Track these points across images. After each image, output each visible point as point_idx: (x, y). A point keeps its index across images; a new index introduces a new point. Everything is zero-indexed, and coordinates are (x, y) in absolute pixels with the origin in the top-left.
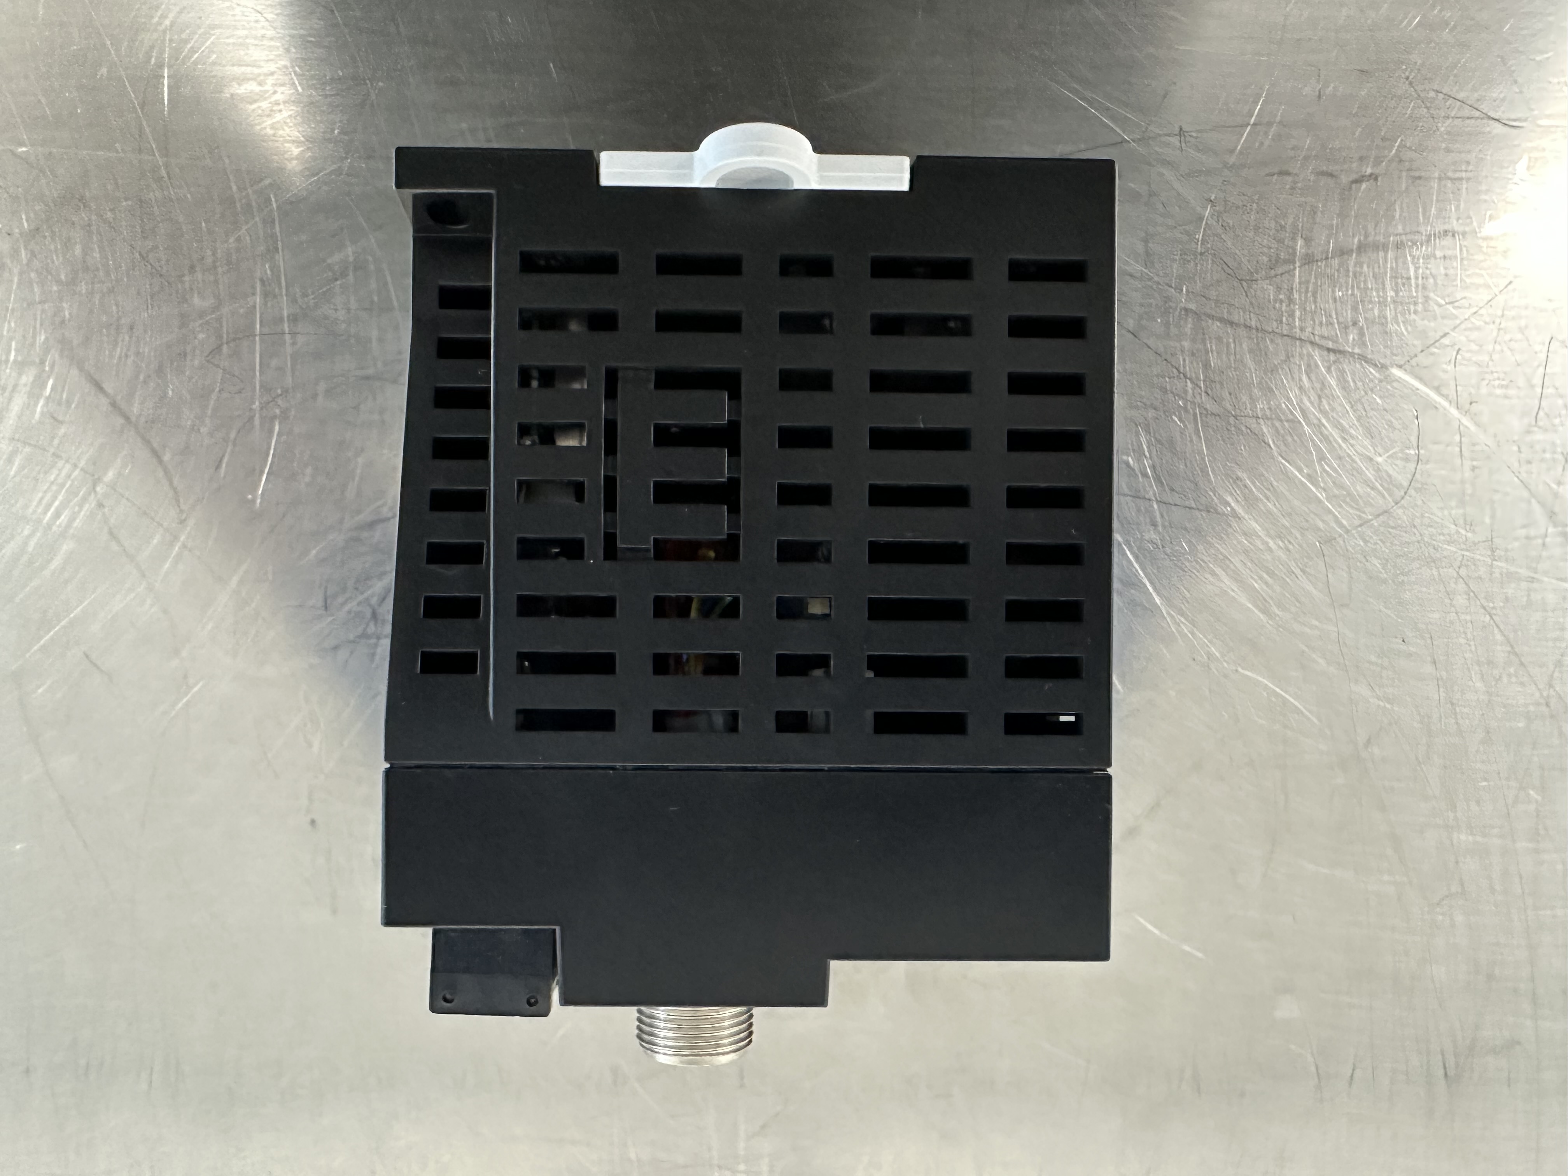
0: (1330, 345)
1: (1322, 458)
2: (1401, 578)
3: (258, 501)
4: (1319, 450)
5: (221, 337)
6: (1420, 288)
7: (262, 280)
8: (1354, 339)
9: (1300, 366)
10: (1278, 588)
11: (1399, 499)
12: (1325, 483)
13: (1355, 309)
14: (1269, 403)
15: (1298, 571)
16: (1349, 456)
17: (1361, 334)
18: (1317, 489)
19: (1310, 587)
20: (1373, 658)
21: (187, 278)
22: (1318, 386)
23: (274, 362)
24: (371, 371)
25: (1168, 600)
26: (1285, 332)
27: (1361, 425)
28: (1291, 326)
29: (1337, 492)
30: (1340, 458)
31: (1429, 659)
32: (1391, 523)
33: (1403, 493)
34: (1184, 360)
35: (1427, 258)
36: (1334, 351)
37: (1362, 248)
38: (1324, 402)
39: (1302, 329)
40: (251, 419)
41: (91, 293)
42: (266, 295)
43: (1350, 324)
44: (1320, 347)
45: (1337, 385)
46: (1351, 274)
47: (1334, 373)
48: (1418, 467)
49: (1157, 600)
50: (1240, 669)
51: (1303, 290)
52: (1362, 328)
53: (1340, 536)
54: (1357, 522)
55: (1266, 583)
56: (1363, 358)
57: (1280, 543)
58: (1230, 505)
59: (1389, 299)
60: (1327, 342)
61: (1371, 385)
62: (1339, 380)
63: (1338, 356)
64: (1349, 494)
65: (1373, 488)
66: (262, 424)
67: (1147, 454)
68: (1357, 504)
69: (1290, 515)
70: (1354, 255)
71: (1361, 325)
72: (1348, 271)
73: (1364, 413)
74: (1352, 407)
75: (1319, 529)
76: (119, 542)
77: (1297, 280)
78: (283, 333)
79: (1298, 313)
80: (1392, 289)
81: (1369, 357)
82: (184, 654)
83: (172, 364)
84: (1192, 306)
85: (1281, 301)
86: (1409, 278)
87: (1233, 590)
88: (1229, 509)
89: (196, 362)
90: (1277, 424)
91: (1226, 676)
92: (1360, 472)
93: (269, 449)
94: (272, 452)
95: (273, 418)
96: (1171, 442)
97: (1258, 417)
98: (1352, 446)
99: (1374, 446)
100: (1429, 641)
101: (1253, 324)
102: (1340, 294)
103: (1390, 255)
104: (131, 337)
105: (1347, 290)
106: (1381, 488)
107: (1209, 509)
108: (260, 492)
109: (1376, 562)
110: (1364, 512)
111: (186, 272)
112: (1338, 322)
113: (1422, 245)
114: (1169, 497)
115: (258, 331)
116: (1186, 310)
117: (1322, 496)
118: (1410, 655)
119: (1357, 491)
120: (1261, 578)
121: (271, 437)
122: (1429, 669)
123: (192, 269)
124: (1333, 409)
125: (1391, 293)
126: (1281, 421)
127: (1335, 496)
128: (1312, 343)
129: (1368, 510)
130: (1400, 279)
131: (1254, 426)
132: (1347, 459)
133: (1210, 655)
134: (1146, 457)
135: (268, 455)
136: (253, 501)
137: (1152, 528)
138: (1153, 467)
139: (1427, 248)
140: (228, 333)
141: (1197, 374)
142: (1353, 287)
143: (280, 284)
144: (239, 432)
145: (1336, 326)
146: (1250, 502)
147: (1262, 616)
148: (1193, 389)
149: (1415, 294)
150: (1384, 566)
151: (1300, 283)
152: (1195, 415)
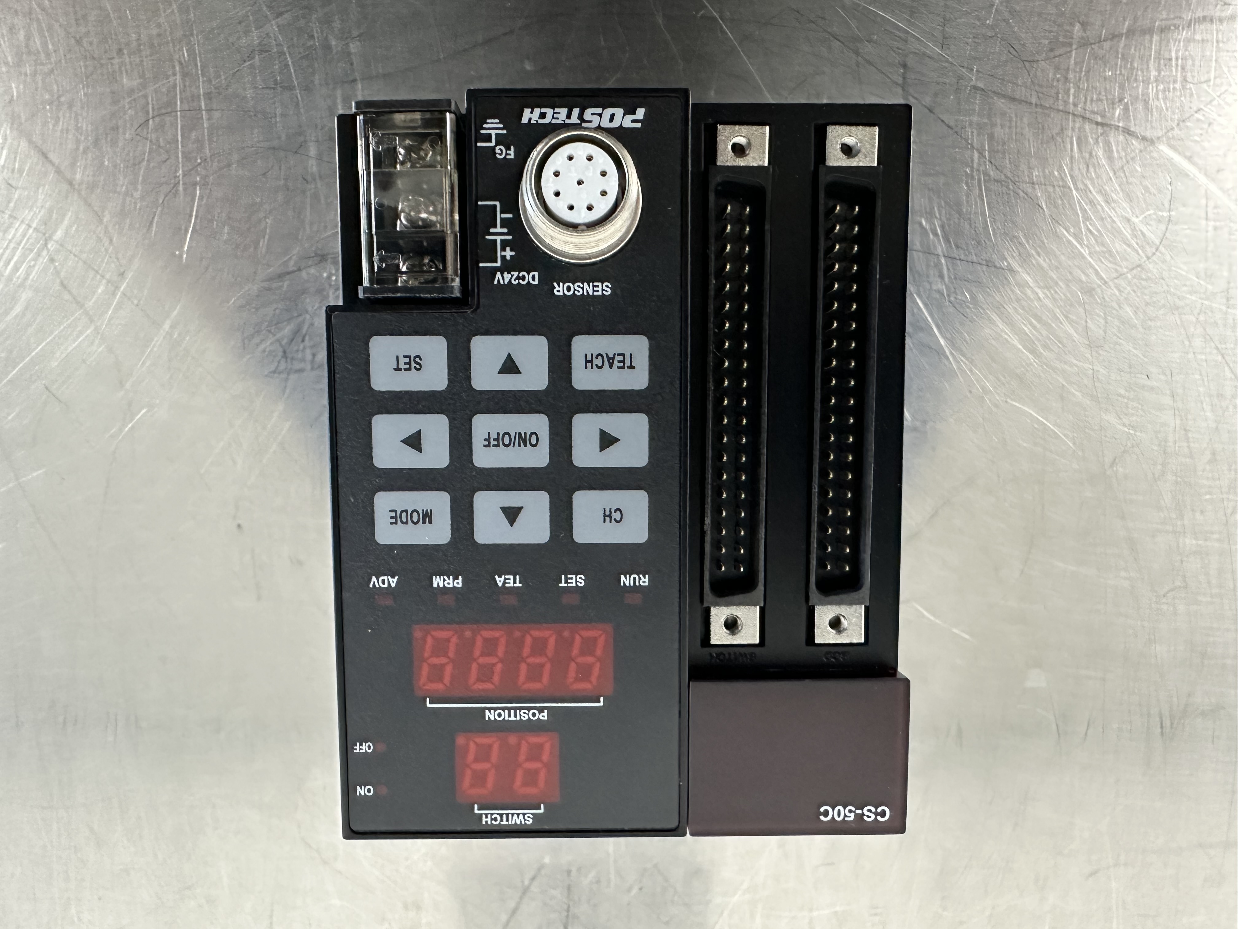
0: (1099, 120)
1: (1087, 218)
2: (1149, 323)
3: (185, 256)
4: (1084, 211)
5: (147, 113)
6: (1179, 68)
7: (180, 63)
8: (1120, 113)
9: (1072, 137)
10: (1044, 333)
11: (1150, 255)
12: (1088, 240)
13: (1122, 87)
14: (1044, 172)
15: (1061, 318)
16: (1110, 217)
17: (1126, 109)
18: (1081, 244)
19: (1071, 331)
20: (1122, 392)
21: (116, 61)
22: (1087, 155)
23: (193, 135)
24: (276, 143)
25: (951, 342)
26: (1061, 108)
27: (1122, 190)
28: (1066, 103)
29: (1097, 249)
30: (1102, 219)
31: (1168, 392)
32: (1144, 277)
33: (1154, 251)
34: (972, 132)
35: (1188, 41)
36: (1102, 125)
37: (1131, 33)
38: (1091, 170)
39: (1075, 105)
40: (177, 184)
41: (34, 74)
42: (185, 75)
43: (1117, 100)
44: (1090, 120)
45: (1103, 155)
46: (1120, 56)
47: (1101, 145)
48: (1169, 227)
49: (942, 342)
50: (1009, 400)
51: (1078, 70)
52: (1127, 104)
53: (1100, 286)
54: (1115, 275)
55: (1034, 327)
56: (1127, 132)
57: (1048, 293)
58: (1006, 259)
59: (1152, 77)
60: (1096, 116)
61: (1133, 154)
62: (1105, 151)
63: (1105, 128)
64: (1110, 252)
65: (1129, 245)
66: (185, 190)
67: (938, 215)
68: (1115, 258)
69: (1057, 268)
70: (1123, 39)
71: (1126, 100)
72: (1117, 52)
73: (1125, 180)
74: (1115, 174)
75: (1081, 281)
76: (70, 292)
77: (1072, 61)
78: (200, 109)
79: (1072, 91)
80: (1156, 71)
81: (1132, 129)
82: (128, 385)
83: (106, 138)
84: (980, 85)
85: (1058, 81)
86: (1170, 60)
87: (1006, 334)
88: (1006, 264)
89: (127, 136)
90: (1051, 189)
91: (996, 406)
92: (1120, 232)
93: (192, 211)
94: (194, 213)
95: (195, 184)
96: (958, 204)
97: (1033, 183)
98: (1113, 208)
99: (1132, 208)
100: (1169, 377)
101: (1034, 100)
102: (1110, 73)
103: (1155, 38)
104: (70, 113)
105: (1116, 71)
106: (1136, 246)
107: (989, 264)
108: (186, 249)
109: (1128, 309)
110: (1121, 267)
111: (115, 55)
112: (1107, 100)
113: (1183, 29)
114: (955, 253)
115: (179, 109)
116: (975, 88)
117: (1085, 252)
118: (1152, 388)
119: (1115, 247)
120: (1031, 324)
121: (193, 200)
122: (1167, 401)
123: (120, 51)
124: (1098, 177)
125: (1154, 73)
126: (1054, 186)
127: (1096, 252)
128: (1084, 118)
129: (1124, 264)
130: (1164, 61)
131: (1030, 190)
132: (1108, 219)
133: (984, 388)
134: (936, 217)
135: (191, 216)
136: (181, 256)
137: (939, 280)
138: (942, 227)
139: (1187, 33)
140: (153, 110)
141: (983, 146)
142: (1121, 67)
143: (196, 65)
144: (166, 196)
145: (1105, 102)
146: (1025, 258)
147: (1031, 356)
148: (979, 158)
149: (1174, 73)
150: (1136, 313)
151: (1076, 64)
152: (980, 180)
